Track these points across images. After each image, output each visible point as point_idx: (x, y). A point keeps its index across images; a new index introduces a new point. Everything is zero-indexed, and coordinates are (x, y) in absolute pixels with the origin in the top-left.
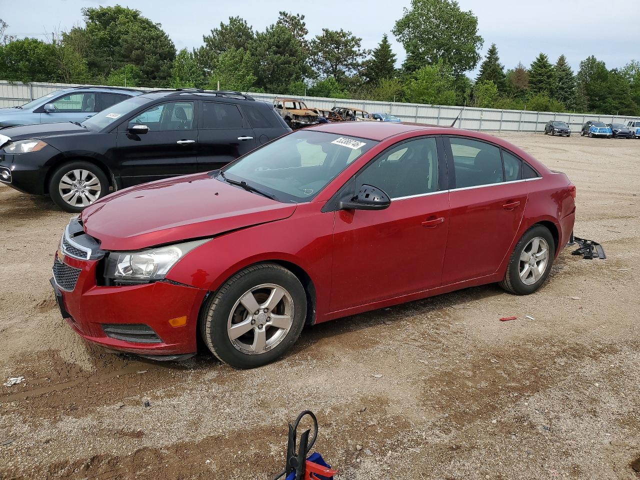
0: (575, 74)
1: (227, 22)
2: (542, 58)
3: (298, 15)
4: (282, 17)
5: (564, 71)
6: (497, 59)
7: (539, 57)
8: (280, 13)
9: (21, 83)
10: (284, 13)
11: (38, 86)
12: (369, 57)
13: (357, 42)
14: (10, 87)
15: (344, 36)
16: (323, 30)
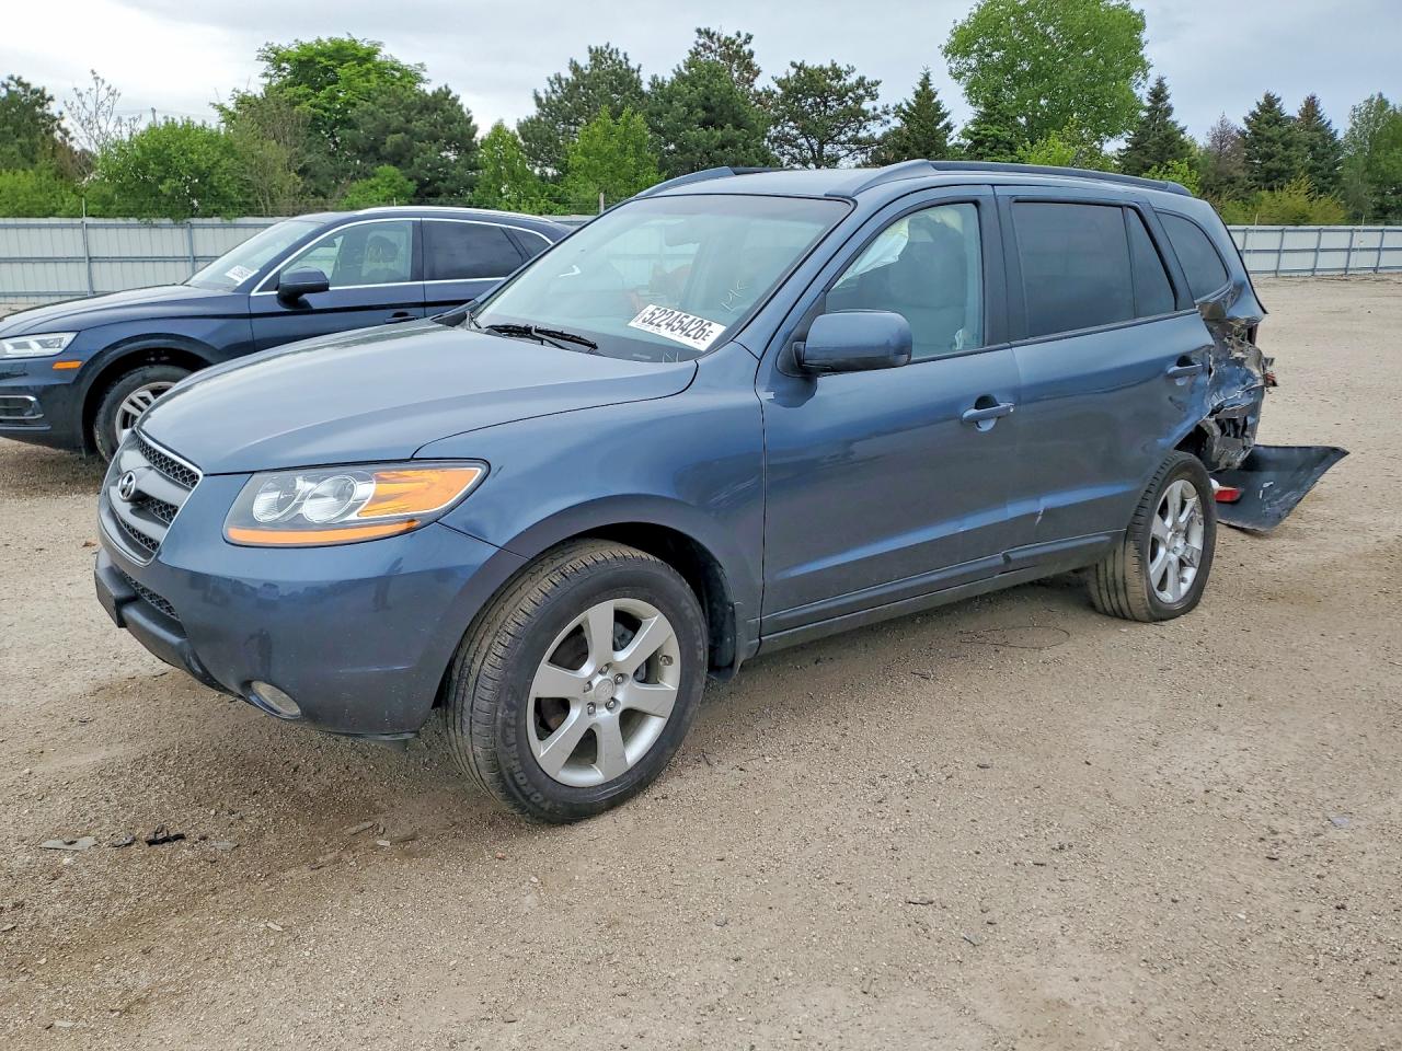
0: (1340, 136)
1: (584, 61)
2: (1270, 103)
3: (739, 35)
4: (701, 41)
5: (1317, 130)
6: (1169, 111)
7: (1262, 101)
8: (699, 31)
9: (168, 221)
10: (707, 33)
11: (204, 226)
12: (896, 123)
13: (868, 89)
14: (145, 232)
15: (837, 74)
16: (793, 65)
